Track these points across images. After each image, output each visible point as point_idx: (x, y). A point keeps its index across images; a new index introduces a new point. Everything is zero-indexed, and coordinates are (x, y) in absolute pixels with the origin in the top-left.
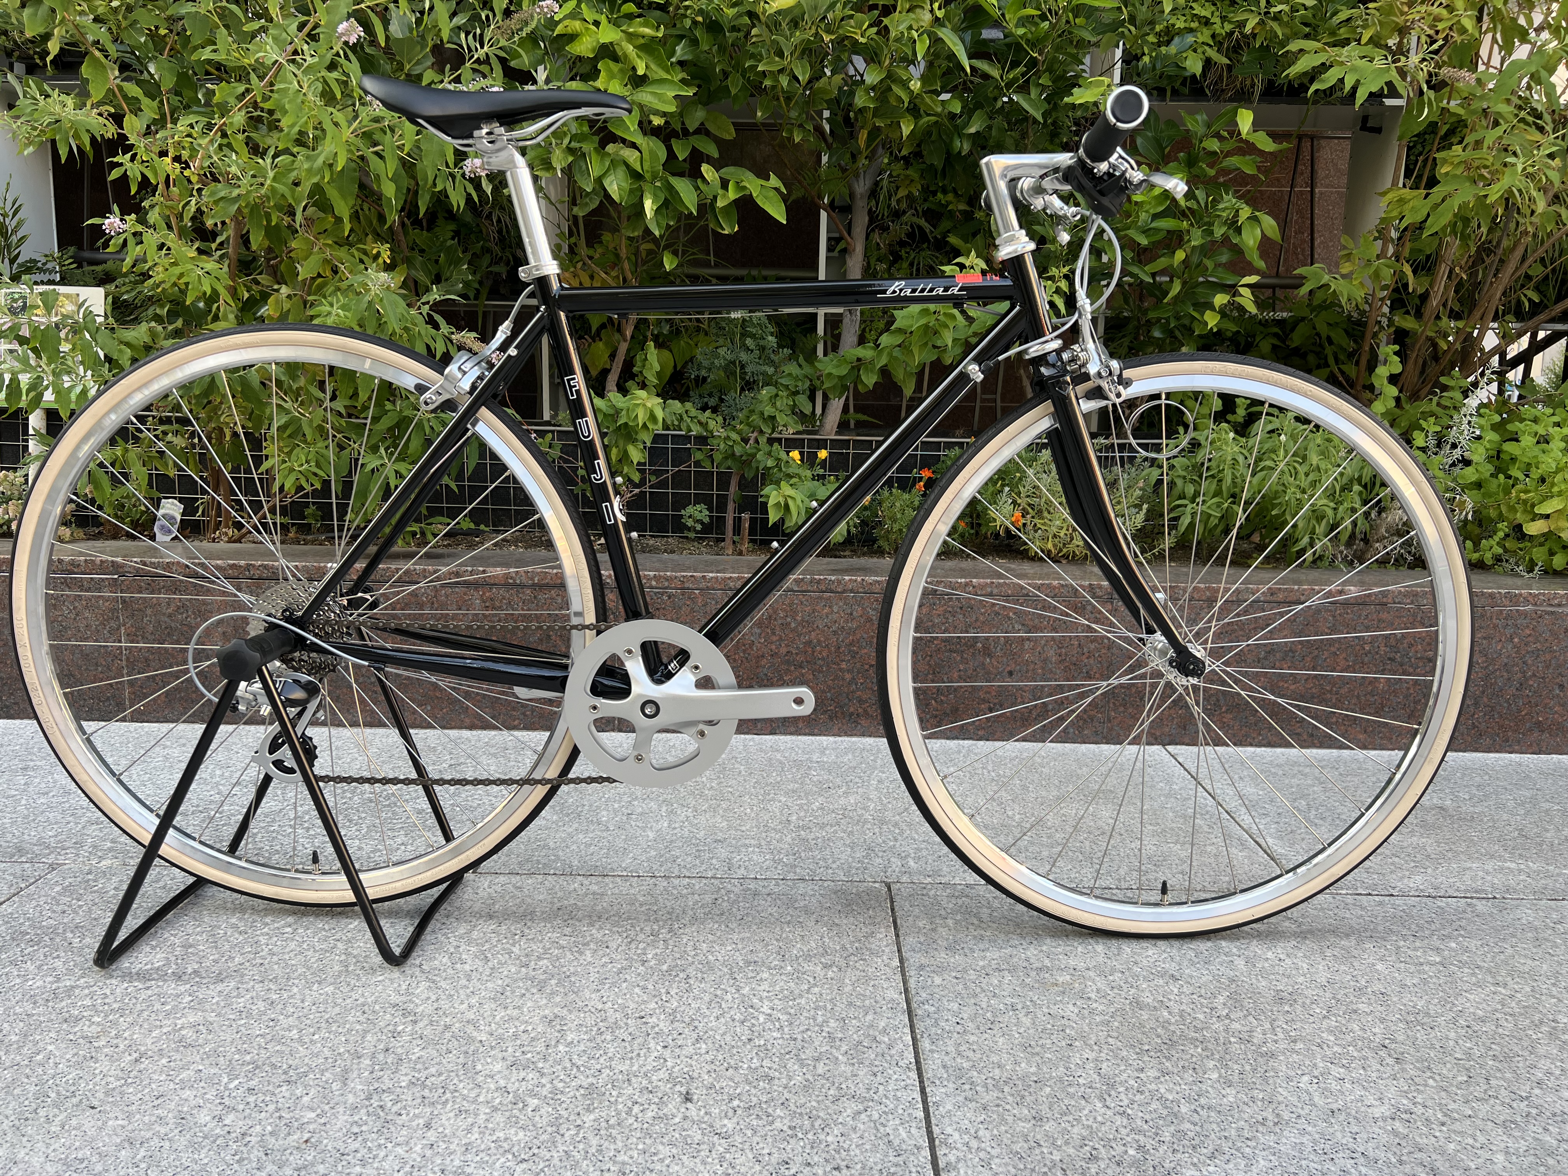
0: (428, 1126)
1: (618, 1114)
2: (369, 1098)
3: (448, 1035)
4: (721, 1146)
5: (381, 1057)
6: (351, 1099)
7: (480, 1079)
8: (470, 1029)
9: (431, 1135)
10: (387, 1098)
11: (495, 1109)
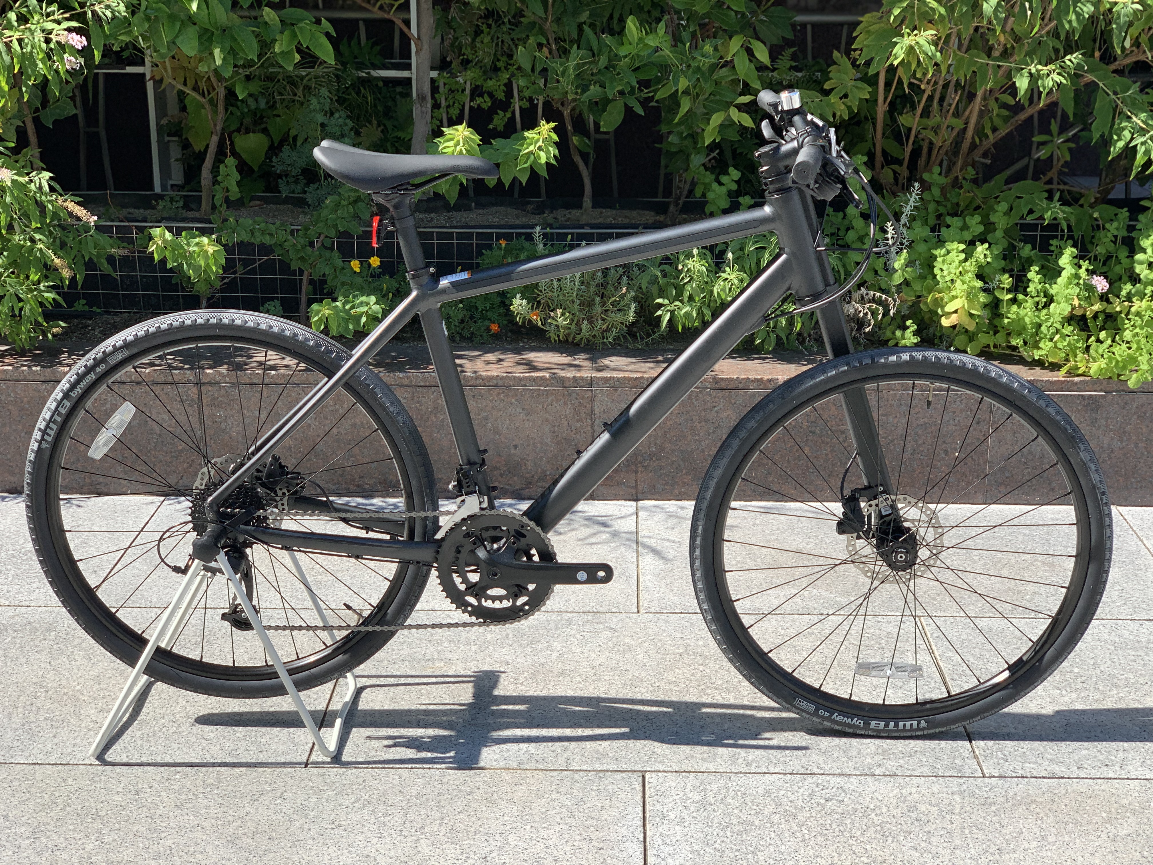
0: (54, 737)
1: (154, 731)
2: (23, 725)
3: (65, 697)
4: (204, 743)
5: (29, 708)
6: (14, 726)
7: (82, 717)
8: (78, 694)
9: (56, 740)
10: (33, 726)
11: (90, 730)
